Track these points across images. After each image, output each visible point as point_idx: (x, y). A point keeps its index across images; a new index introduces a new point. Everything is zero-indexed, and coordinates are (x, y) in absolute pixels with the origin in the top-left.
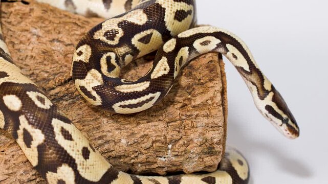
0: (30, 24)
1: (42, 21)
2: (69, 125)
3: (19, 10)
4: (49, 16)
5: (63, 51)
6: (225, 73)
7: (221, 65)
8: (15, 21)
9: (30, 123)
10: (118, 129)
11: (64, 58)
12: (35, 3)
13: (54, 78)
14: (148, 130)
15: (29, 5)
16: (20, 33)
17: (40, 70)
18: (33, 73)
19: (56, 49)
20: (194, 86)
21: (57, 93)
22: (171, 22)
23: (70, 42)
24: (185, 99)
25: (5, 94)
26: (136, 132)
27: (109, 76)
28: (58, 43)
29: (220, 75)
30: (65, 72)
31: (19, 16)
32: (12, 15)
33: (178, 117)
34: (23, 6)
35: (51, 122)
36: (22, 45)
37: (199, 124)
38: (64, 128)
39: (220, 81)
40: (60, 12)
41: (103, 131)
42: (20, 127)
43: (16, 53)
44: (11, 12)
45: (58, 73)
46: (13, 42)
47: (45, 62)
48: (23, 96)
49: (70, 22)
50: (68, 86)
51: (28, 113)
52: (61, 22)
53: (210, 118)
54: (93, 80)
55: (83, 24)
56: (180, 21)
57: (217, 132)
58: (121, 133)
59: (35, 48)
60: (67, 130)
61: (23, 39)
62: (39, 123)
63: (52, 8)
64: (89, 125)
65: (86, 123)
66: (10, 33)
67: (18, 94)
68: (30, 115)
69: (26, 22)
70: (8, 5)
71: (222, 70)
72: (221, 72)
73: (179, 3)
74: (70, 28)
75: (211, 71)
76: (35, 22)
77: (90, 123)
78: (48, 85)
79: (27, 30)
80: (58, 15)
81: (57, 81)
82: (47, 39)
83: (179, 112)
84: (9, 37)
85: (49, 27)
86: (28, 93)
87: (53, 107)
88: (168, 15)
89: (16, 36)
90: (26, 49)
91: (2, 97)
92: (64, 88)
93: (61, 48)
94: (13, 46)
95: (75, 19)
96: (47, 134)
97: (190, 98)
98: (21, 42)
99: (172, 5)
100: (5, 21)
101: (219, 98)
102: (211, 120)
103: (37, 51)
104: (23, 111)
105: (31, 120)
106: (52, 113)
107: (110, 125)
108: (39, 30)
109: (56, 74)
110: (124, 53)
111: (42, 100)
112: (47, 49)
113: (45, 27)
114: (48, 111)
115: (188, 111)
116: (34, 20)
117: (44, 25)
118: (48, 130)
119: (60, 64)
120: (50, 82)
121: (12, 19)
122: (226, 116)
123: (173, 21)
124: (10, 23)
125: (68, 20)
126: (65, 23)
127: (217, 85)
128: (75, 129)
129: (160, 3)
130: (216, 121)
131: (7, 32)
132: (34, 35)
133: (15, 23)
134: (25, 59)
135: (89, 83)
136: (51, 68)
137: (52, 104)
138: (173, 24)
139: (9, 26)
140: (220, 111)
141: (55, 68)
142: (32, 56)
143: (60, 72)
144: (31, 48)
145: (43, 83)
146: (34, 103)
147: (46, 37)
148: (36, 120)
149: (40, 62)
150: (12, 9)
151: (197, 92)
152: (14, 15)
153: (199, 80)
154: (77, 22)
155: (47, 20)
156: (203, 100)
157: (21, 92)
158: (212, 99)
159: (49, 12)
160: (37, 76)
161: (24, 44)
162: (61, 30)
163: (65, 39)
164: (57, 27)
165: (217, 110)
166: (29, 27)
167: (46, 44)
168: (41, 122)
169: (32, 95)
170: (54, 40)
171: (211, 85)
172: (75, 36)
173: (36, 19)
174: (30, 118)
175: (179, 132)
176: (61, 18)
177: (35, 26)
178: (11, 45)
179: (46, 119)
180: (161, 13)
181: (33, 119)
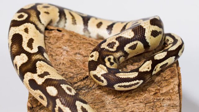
0: (62, 44)
1: (69, 42)
2: (86, 105)
3: (56, 35)
4: (74, 39)
5: (82, 60)
6: (180, 74)
7: (178, 68)
8: (53, 42)
9: (62, 104)
10: (116, 108)
11: (83, 64)
12: (65, 31)
13: (77, 77)
14: (134, 108)
15: (62, 32)
16: (57, 49)
17: (68, 72)
18: (64, 74)
19: (78, 59)
20: (162, 82)
21: (79, 86)
22: (149, 37)
23: (86, 55)
24: (156, 90)
25: (47, 86)
26: (127, 109)
27: (112, 68)
28: (79, 55)
29: (177, 75)
30: (83, 72)
31: (55, 39)
32: (51, 38)
33: (152, 100)
34: (58, 33)
35: (75, 103)
36: (57, 57)
37: (165, 105)
38: (83, 106)
39: (178, 78)
40: (80, 36)
41: (107, 109)
42: (56, 106)
43: (54, 61)
44: (51, 37)
45: (79, 74)
46: (52, 55)
47: (72, 67)
48: (58, 87)
49: (86, 43)
50: (85, 81)
51: (61, 97)
52: (81, 42)
53: (171, 101)
54: (101, 70)
55: (94, 43)
56: (155, 37)
57: (176, 109)
58: (117, 110)
59: (65, 58)
60: (85, 108)
61: (58, 53)
62: (68, 104)
63: (75, 34)
64: (98, 105)
65: (96, 104)
66: (50, 49)
67: (55, 86)
68: (63, 99)
69: (60, 43)
70: (49, 32)
71: (179, 71)
72: (178, 73)
73: (154, 26)
74: (86, 46)
75: (172, 72)
76: (65, 42)
77: (99, 104)
78: (73, 81)
79: (60, 48)
80: (79, 38)
81: (79, 78)
82: (73, 53)
83: (152, 97)
84: (49, 52)
85: (74, 45)
86: (61, 85)
87: (77, 94)
88: (147, 33)
89: (54, 51)
90: (60, 59)
91: (46, 88)
92: (83, 83)
93: (81, 59)
94: (52, 57)
95: (89, 40)
96: (73, 110)
97: (159, 89)
98: (57, 55)
99: (149, 27)
100: (47, 42)
101: (177, 88)
102: (172, 102)
103: (66, 60)
104: (58, 96)
105: (63, 102)
106: (76, 98)
107: (111, 105)
108: (67, 47)
109: (78, 74)
110: (119, 56)
111: (70, 90)
112: (73, 59)
113: (71, 45)
114: (73, 97)
115: (158, 97)
116: (65, 41)
117: (70, 44)
118: (73, 108)
119: (80, 68)
120: (74, 79)
121: (51, 41)
122: (181, 100)
123: (150, 36)
124: (50, 43)
125: (85, 41)
126: (84, 43)
127: (175, 81)
128: (90, 107)
129: (142, 25)
130: (175, 103)
131: (49, 49)
132: (64, 50)
133: (53, 43)
134: (59, 65)
135: (99, 72)
136: (75, 70)
137: (76, 92)
138: (150, 38)
139: (49, 45)
140: (177, 96)
141: (77, 71)
142: (63, 63)
143: (81, 73)
144: (63, 58)
145: (70, 80)
146: (65, 91)
147: (72, 51)
148: (66, 102)
149: (68, 67)
150: (51, 35)
151: (163, 85)
152: (52, 38)
153: (165, 78)
154: (91, 42)
155: (73, 41)
156: (167, 90)
157: (57, 84)
158: (172, 89)
159: (74, 37)
160: (67, 75)
161: (58, 56)
162: (81, 47)
163: (83, 53)
164: (78, 45)
165: (175, 96)
166: (62, 46)
167: (72, 56)
168: (69, 103)
169: (64, 87)
170: (77, 53)
171: (172, 80)
172: (89, 51)
173: (66, 40)
174: (62, 101)
175: (152, 109)
176: (81, 40)
177: (65, 45)
178: (50, 56)
179: (72, 101)
180: (143, 31)
181: (64, 101)
